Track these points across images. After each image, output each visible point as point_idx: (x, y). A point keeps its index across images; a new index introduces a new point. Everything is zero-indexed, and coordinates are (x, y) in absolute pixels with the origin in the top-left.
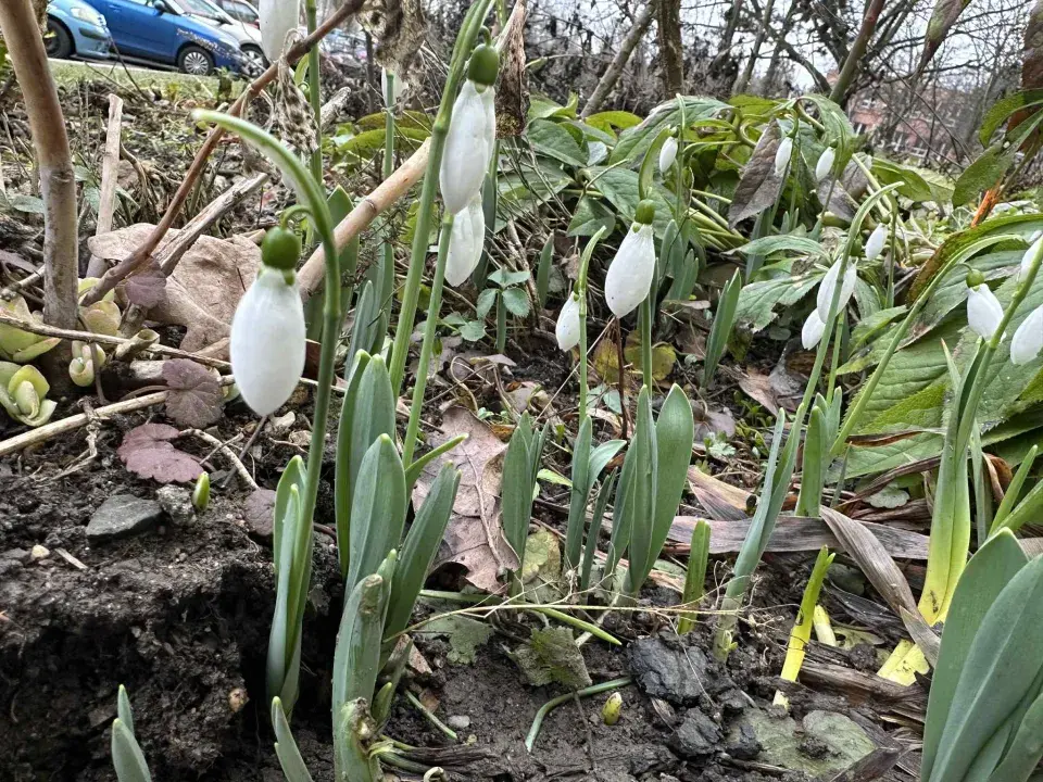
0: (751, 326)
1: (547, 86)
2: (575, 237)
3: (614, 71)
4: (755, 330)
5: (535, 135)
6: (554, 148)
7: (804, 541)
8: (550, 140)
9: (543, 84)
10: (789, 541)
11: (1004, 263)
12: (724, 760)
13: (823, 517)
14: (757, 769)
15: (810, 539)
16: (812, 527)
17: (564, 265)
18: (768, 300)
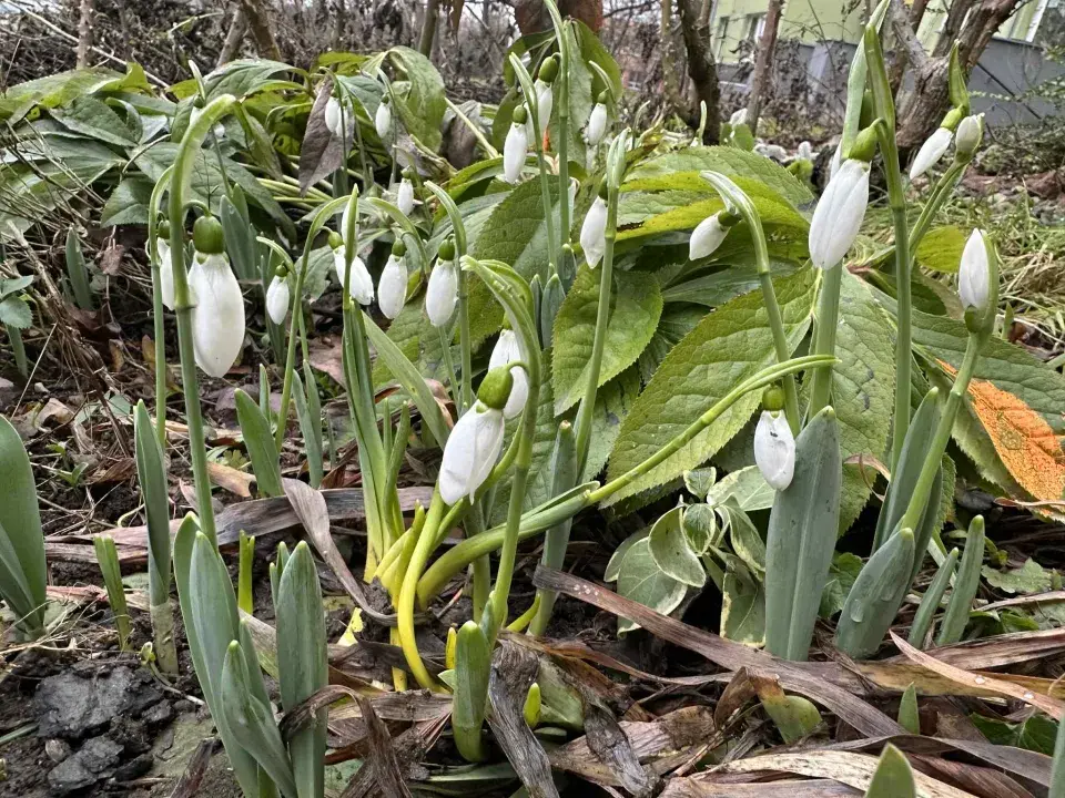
0: (308, 297)
1: (204, 48)
2: (111, 227)
3: (237, 31)
4: (311, 301)
5: (79, 115)
6: (100, 127)
7: (272, 521)
8: (96, 119)
9: (199, 47)
10: (256, 526)
11: (474, 209)
12: (112, 786)
13: (288, 495)
14: (141, 786)
15: (277, 520)
16: (279, 507)
17: (101, 259)
18: (319, 268)
